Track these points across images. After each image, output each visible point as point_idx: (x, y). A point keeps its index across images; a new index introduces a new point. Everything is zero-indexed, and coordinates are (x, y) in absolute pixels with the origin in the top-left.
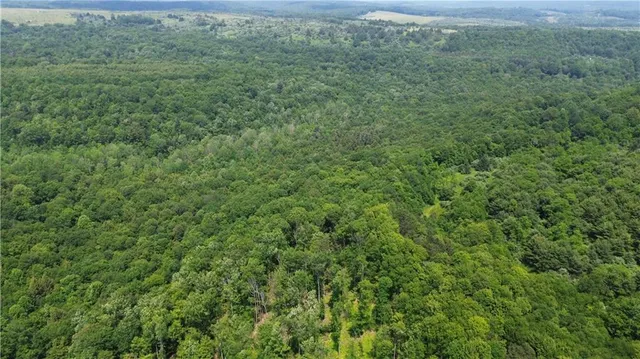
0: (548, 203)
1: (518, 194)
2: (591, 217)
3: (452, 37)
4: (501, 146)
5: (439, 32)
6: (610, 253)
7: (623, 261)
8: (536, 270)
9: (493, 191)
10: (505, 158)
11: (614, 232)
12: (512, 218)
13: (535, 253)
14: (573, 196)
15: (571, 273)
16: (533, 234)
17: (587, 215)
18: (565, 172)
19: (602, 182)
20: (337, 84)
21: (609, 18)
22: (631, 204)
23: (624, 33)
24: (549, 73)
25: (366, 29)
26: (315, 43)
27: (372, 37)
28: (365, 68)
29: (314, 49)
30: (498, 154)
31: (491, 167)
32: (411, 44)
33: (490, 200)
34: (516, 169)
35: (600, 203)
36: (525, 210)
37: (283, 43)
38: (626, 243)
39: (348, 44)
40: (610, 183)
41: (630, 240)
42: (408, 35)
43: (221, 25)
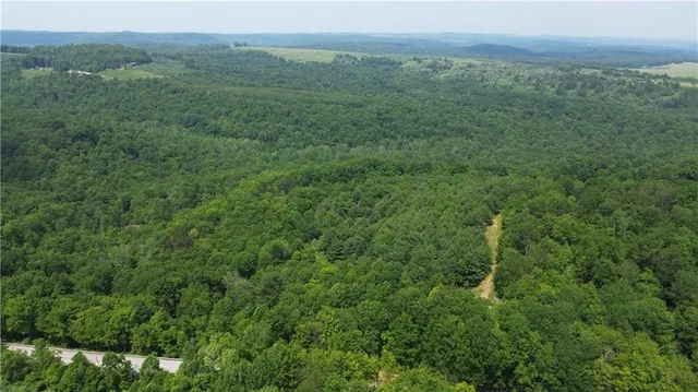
26: (519, 89)
27: (584, 86)
32: (629, 96)
37: (483, 87)
43: (445, 68)
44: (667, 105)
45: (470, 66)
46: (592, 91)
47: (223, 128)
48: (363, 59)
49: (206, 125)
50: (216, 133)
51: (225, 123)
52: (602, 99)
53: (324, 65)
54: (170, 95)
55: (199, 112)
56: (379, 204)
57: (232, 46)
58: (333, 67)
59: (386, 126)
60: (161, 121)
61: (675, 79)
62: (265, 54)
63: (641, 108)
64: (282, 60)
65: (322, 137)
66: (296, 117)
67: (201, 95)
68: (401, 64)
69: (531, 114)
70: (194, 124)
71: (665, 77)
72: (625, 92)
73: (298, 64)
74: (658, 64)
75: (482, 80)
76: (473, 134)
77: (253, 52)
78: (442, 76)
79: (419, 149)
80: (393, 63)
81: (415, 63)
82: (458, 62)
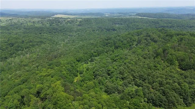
0: (110, 71)
1: (101, 69)
2: (121, 73)
3: (80, 22)
4: (96, 54)
5: (77, 20)
6: (128, 84)
7: (132, 86)
8: (109, 94)
9: (94, 69)
10: (98, 57)
11: (128, 77)
12: (100, 78)
13: (108, 88)
14: (116, 67)
15: (118, 93)
16: (106, 82)
17: (120, 73)
18: (114, 60)
19: (123, 62)
20: (45, 38)
21: (121, 14)
22: (131, 67)
23: (124, 18)
24: (108, 30)
25: (54, 20)
26: (37, 25)
27: (56, 23)
28: (54, 32)
29: (36, 28)
30: (96, 56)
31: (94, 61)
32: (69, 24)
33: (94, 72)
34: (100, 61)
35: (123, 68)
36: (104, 74)
37: (25, 26)
38: (131, 80)
39: (48, 25)
40: (125, 61)
41: (132, 79)
42: (67, 21)
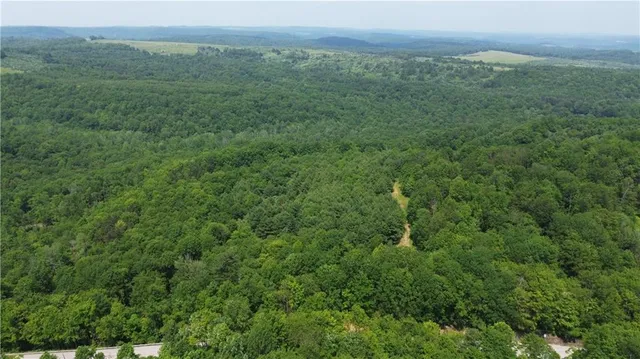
26: (369, 76)
27: (421, 72)
29: (361, 80)
37: (340, 75)
43: (303, 58)
44: (486, 86)
45: (325, 56)
46: (429, 76)
47: (101, 121)
48: (225, 51)
49: (82, 119)
50: (94, 126)
51: (103, 117)
52: (437, 82)
53: (189, 57)
54: (36, 91)
55: (72, 106)
56: (291, 182)
57: (88, 39)
58: (199, 58)
59: (263, 113)
60: (30, 117)
61: (488, 64)
62: (127, 48)
63: (467, 89)
64: (144, 52)
65: (205, 125)
66: (176, 107)
67: (71, 89)
68: (261, 55)
69: (383, 97)
70: (68, 119)
71: (481, 62)
72: (453, 76)
73: (162, 57)
74: (470, 52)
75: (338, 69)
76: (339, 116)
77: (113, 45)
78: (302, 65)
79: (297, 132)
80: (254, 54)
81: (275, 55)
82: (313, 53)
